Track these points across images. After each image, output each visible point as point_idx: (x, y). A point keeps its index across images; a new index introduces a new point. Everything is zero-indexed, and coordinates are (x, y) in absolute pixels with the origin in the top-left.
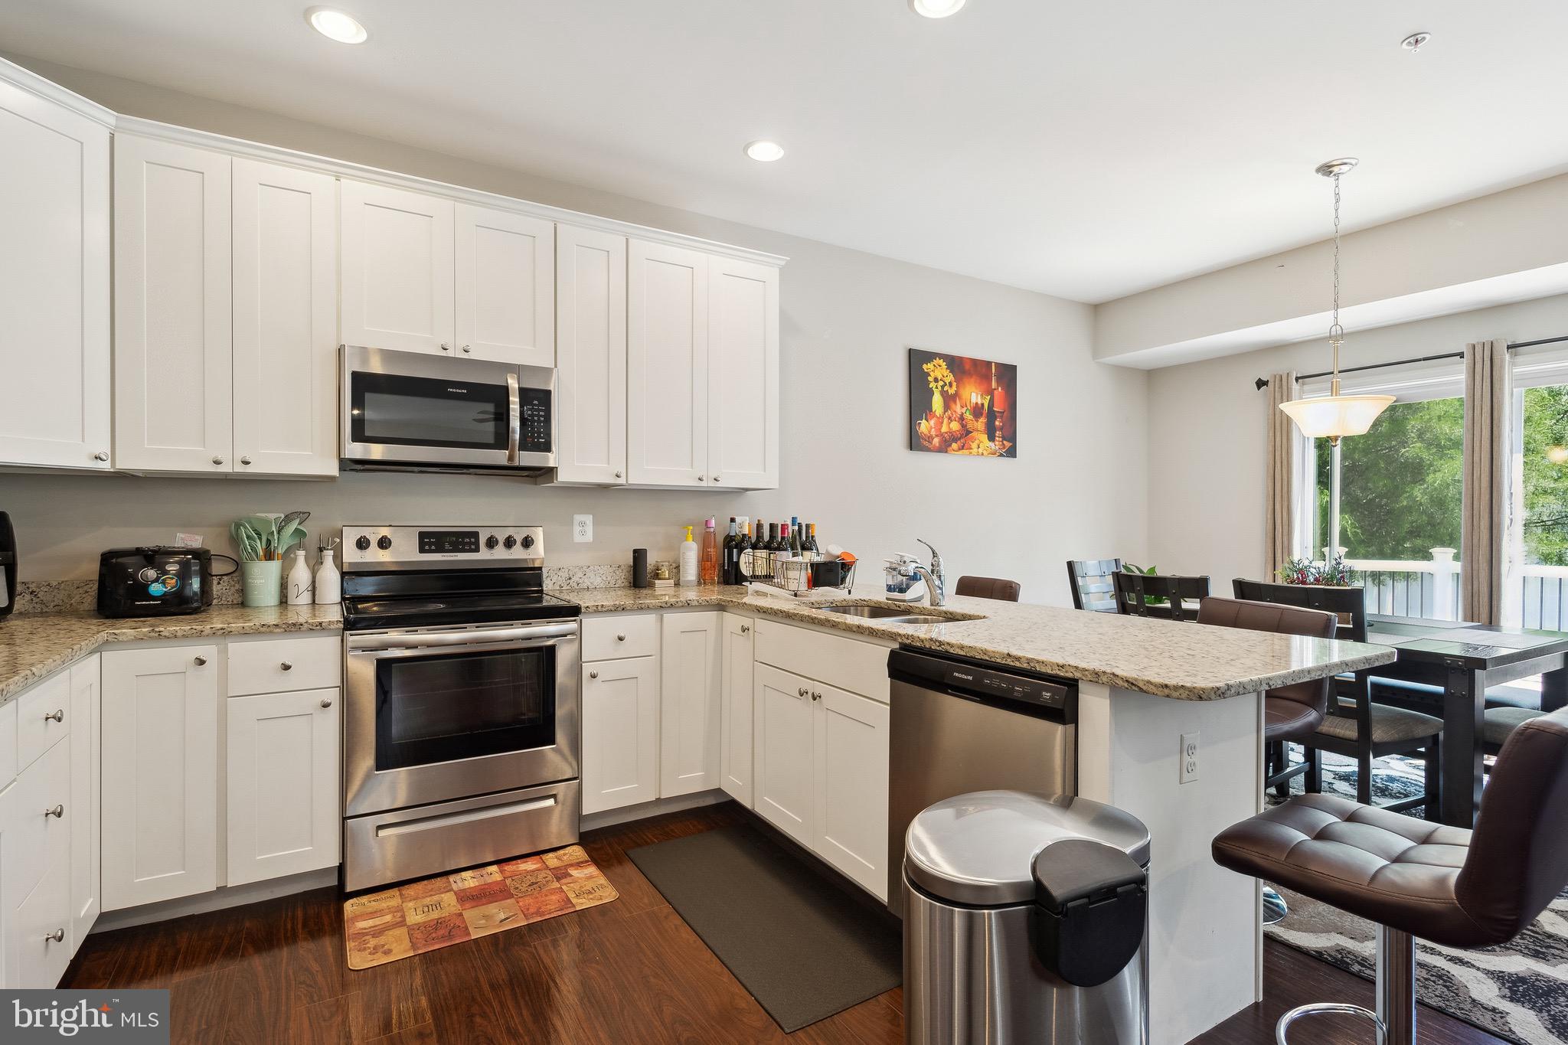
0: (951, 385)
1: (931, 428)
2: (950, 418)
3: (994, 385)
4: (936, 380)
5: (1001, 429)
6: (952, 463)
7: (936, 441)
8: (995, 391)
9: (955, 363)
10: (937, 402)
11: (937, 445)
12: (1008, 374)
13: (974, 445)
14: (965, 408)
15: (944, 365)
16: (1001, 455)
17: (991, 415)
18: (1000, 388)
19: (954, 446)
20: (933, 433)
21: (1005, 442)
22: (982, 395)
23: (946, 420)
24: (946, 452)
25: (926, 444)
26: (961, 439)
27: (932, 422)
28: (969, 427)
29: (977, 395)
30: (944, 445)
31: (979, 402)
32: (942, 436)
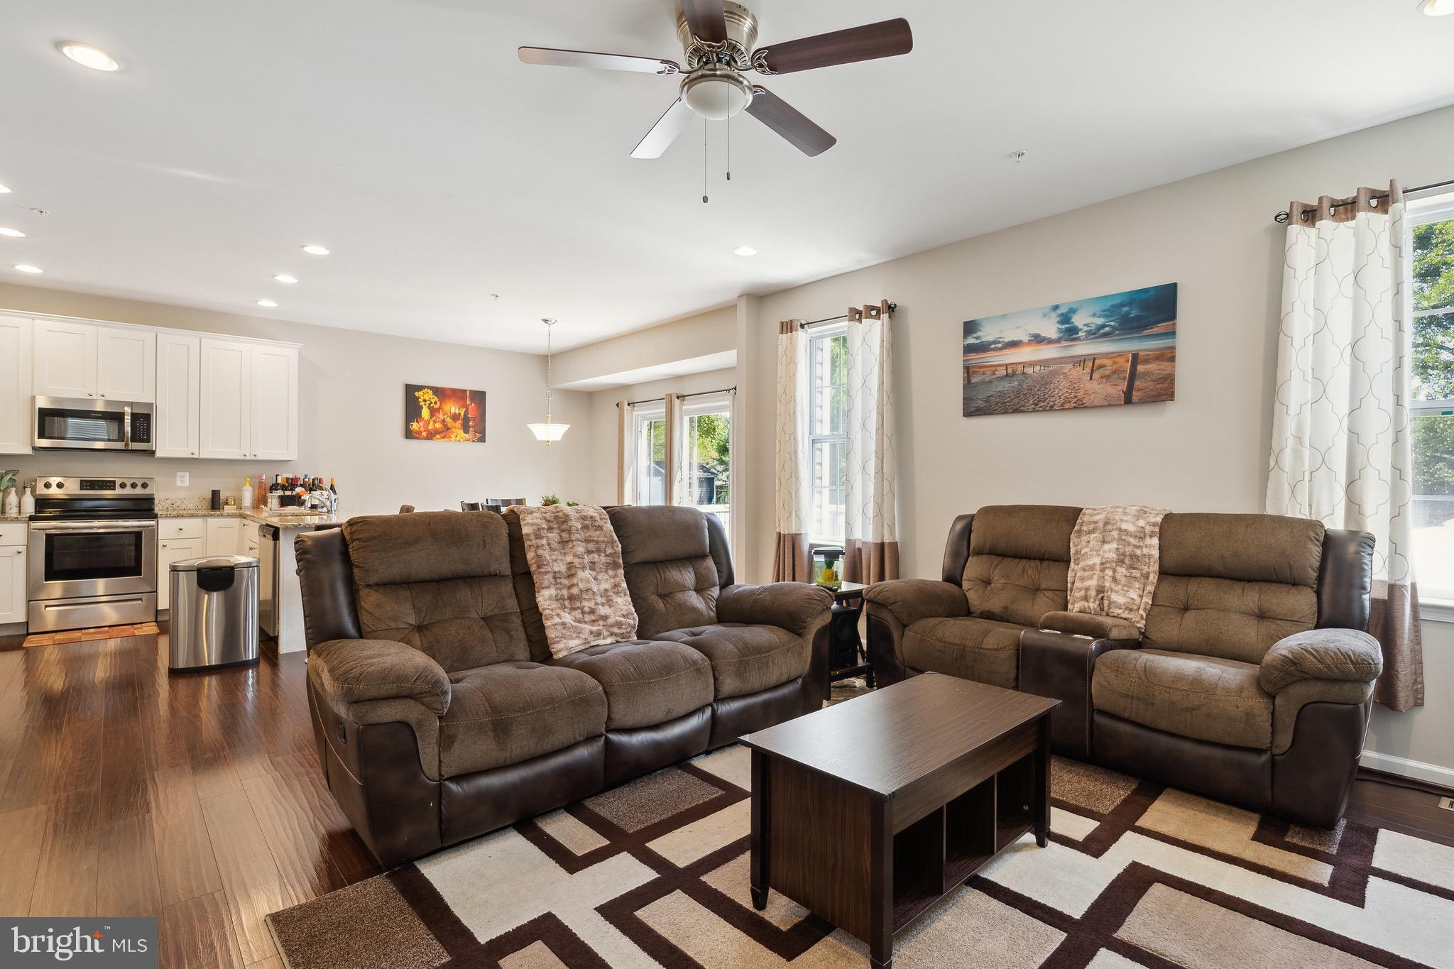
0: (435, 403)
1: (421, 427)
2: (434, 421)
3: (468, 402)
4: (425, 401)
5: (473, 427)
6: (437, 445)
7: (424, 434)
8: (470, 406)
9: (437, 391)
10: (425, 413)
11: (425, 436)
12: (479, 397)
13: (453, 436)
14: (446, 416)
15: (431, 392)
16: (474, 441)
17: (466, 420)
18: (473, 404)
19: (438, 436)
20: (422, 429)
21: (476, 434)
22: (459, 409)
23: (431, 422)
24: (432, 439)
25: (417, 435)
26: (445, 432)
27: (421, 424)
28: (449, 425)
29: (455, 408)
30: (431, 436)
31: (457, 412)
32: (429, 431)
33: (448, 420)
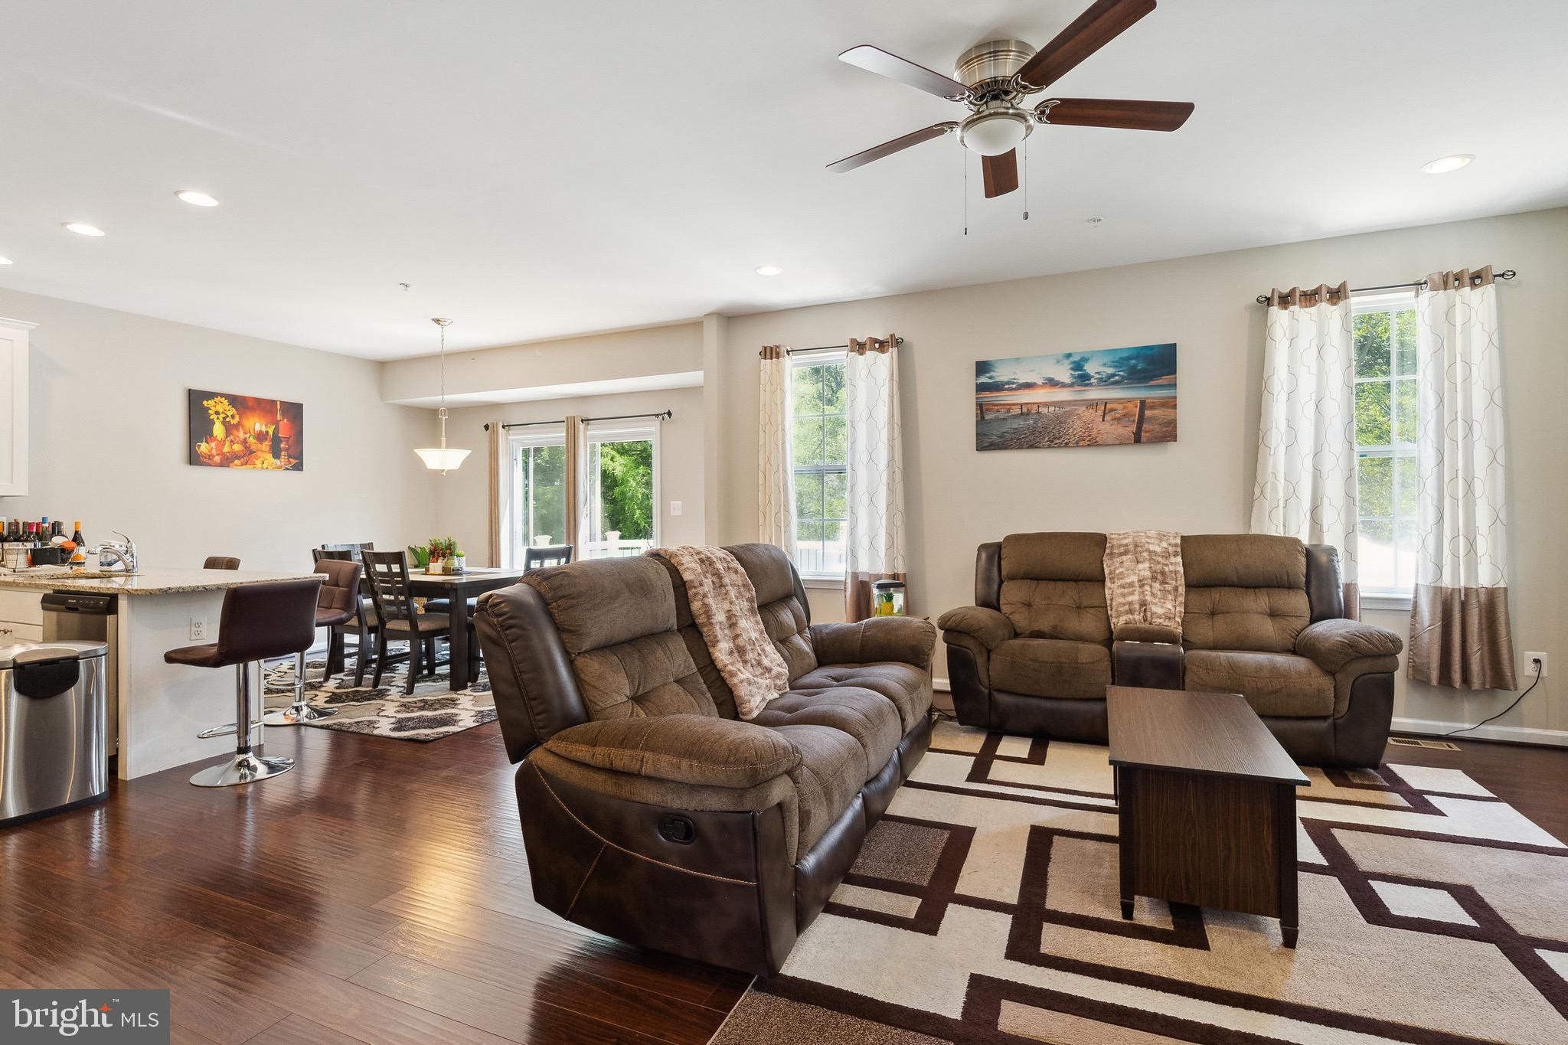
0: (233, 417)
1: (212, 448)
2: (232, 441)
3: (279, 417)
4: (217, 413)
5: (287, 450)
6: (235, 475)
7: (217, 459)
8: (281, 423)
9: (234, 400)
10: (218, 430)
11: (219, 461)
12: (294, 411)
13: (258, 462)
14: (248, 435)
15: (226, 402)
16: (287, 469)
17: (276, 440)
18: (285, 421)
19: (237, 462)
20: (214, 452)
21: (290, 459)
22: (266, 425)
23: (227, 444)
24: (229, 466)
25: (207, 460)
26: (247, 456)
27: (213, 445)
28: (253, 447)
29: (261, 425)
30: (226, 461)
31: (264, 429)
32: (223, 454)
33: (252, 440)
